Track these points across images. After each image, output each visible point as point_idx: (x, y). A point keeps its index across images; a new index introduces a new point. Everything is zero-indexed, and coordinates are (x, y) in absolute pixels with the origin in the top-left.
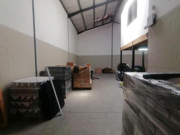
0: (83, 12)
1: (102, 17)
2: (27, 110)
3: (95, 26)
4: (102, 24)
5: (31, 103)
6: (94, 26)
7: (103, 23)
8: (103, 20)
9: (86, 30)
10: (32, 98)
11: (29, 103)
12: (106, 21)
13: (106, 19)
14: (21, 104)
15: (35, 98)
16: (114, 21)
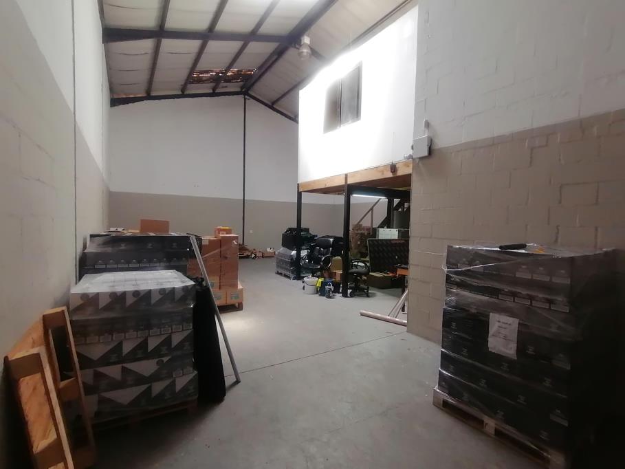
0: (164, 37)
1: (218, 70)
2: (146, 386)
3: (186, 92)
4: (211, 91)
5: (165, 359)
6: (183, 90)
7: (214, 89)
8: (217, 80)
9: (149, 97)
10: (168, 341)
11: (157, 360)
12: (225, 84)
13: (229, 80)
14: (124, 369)
15: (176, 339)
16: (250, 92)
